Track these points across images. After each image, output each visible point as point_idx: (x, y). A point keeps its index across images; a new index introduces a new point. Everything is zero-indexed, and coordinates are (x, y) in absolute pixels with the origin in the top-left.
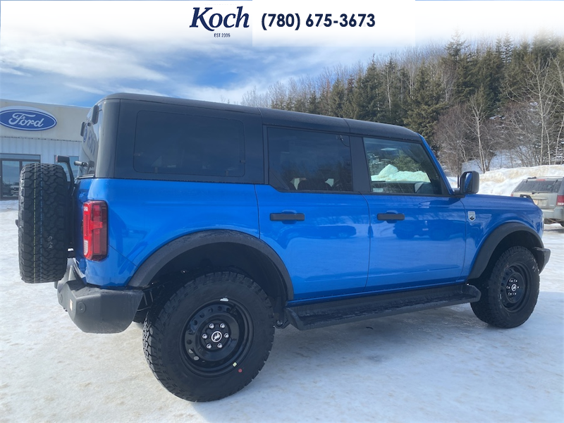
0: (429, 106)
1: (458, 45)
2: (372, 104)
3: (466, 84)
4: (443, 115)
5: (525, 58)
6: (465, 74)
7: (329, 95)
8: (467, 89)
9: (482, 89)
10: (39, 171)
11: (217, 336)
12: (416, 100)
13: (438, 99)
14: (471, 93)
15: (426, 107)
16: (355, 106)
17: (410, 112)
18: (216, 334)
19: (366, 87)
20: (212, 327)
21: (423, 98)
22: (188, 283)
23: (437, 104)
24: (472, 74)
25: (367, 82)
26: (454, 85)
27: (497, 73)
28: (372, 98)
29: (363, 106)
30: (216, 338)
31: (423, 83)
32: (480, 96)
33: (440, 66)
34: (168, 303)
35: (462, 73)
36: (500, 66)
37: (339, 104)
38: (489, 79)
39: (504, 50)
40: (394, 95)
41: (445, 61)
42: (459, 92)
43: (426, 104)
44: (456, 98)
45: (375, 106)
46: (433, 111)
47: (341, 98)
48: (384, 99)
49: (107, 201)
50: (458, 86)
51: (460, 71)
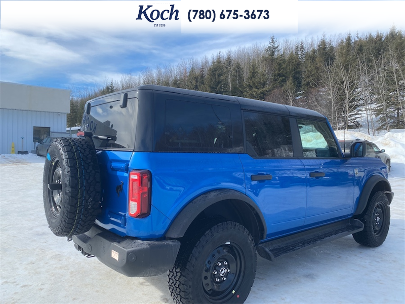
0: (258, 89)
1: (273, 48)
2: (219, 86)
3: (279, 75)
4: (268, 96)
5: (316, 60)
6: (279, 68)
7: (186, 79)
8: (281, 78)
9: (291, 78)
10: (75, 144)
11: (223, 271)
12: (249, 85)
13: (264, 84)
14: (284, 81)
15: (256, 90)
16: (207, 87)
17: (245, 93)
18: (222, 270)
19: (215, 74)
20: (220, 264)
21: (254, 84)
22: (207, 232)
23: (263, 88)
24: (283, 68)
25: (216, 71)
26: (272, 75)
27: (297, 68)
28: (219, 82)
29: (213, 88)
30: (222, 273)
31: (254, 74)
32: (289, 83)
33: (262, 62)
34: (195, 249)
35: (277, 68)
36: (299, 64)
37: (196, 86)
38: (294, 72)
39: (300, 53)
40: (233, 81)
41: (265, 59)
42: (275, 80)
43: (256, 87)
44: (273, 85)
45: (221, 88)
46: (261, 93)
47: (197, 81)
48: (227, 84)
49: (150, 170)
50: (275, 76)
51: (275, 66)
